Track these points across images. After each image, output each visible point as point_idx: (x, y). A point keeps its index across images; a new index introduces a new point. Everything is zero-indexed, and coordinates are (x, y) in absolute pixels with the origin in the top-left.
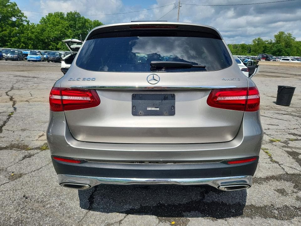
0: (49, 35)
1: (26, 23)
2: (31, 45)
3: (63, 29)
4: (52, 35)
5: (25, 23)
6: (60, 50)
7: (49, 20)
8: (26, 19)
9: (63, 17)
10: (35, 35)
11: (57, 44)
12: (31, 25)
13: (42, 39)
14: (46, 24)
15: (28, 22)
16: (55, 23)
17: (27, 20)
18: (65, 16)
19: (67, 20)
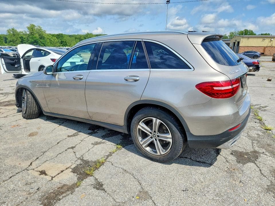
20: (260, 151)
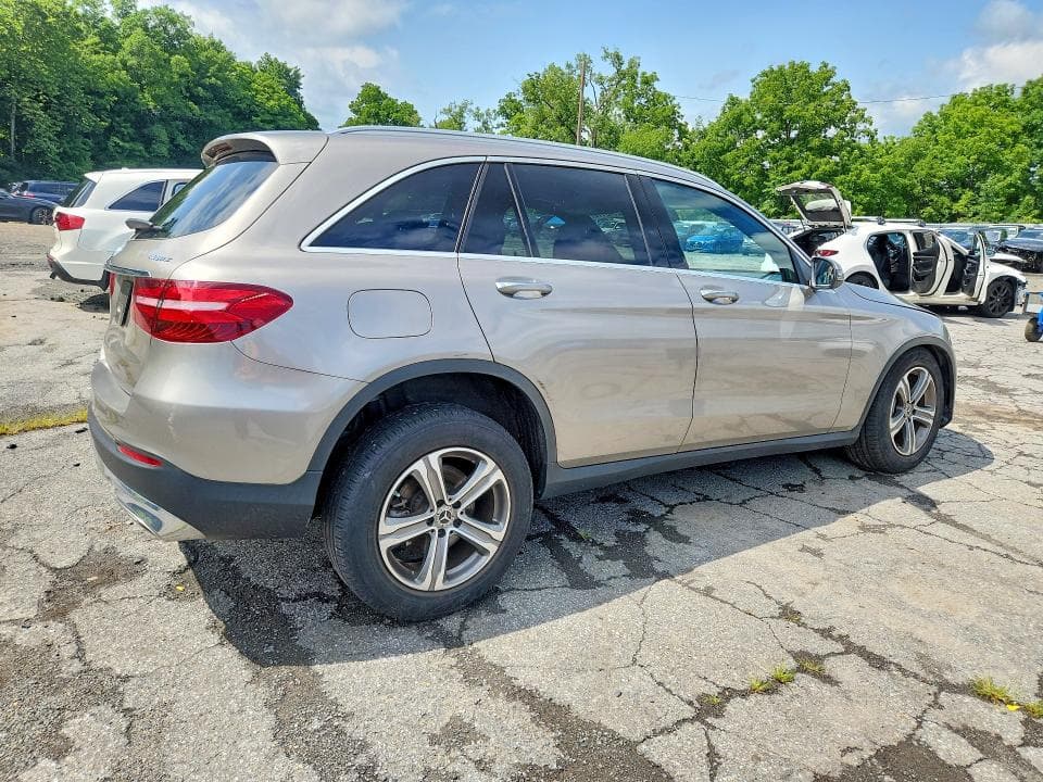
0: (932, 168)
1: (867, 138)
2: (861, 207)
3: (992, 145)
4: (943, 171)
5: (864, 141)
6: (961, 219)
7: (946, 117)
8: (868, 126)
9: (1007, 101)
10: (883, 176)
11: (955, 199)
12: (883, 142)
13: (904, 187)
14: (934, 132)
15: (872, 136)
16: (967, 126)
17: (872, 129)
18: (1017, 95)
19: (1020, 108)
20: (39, 626)
